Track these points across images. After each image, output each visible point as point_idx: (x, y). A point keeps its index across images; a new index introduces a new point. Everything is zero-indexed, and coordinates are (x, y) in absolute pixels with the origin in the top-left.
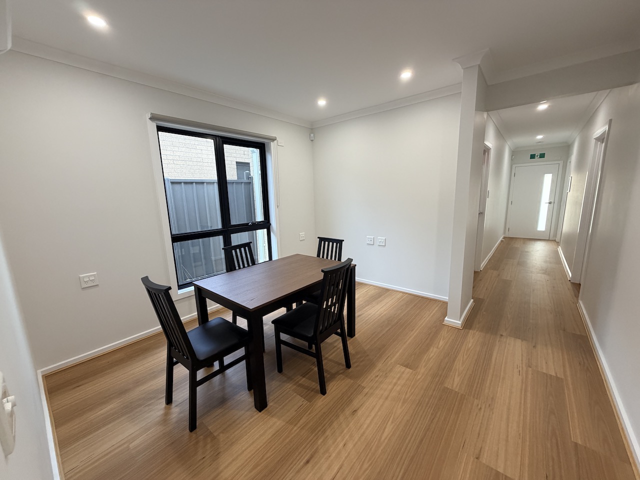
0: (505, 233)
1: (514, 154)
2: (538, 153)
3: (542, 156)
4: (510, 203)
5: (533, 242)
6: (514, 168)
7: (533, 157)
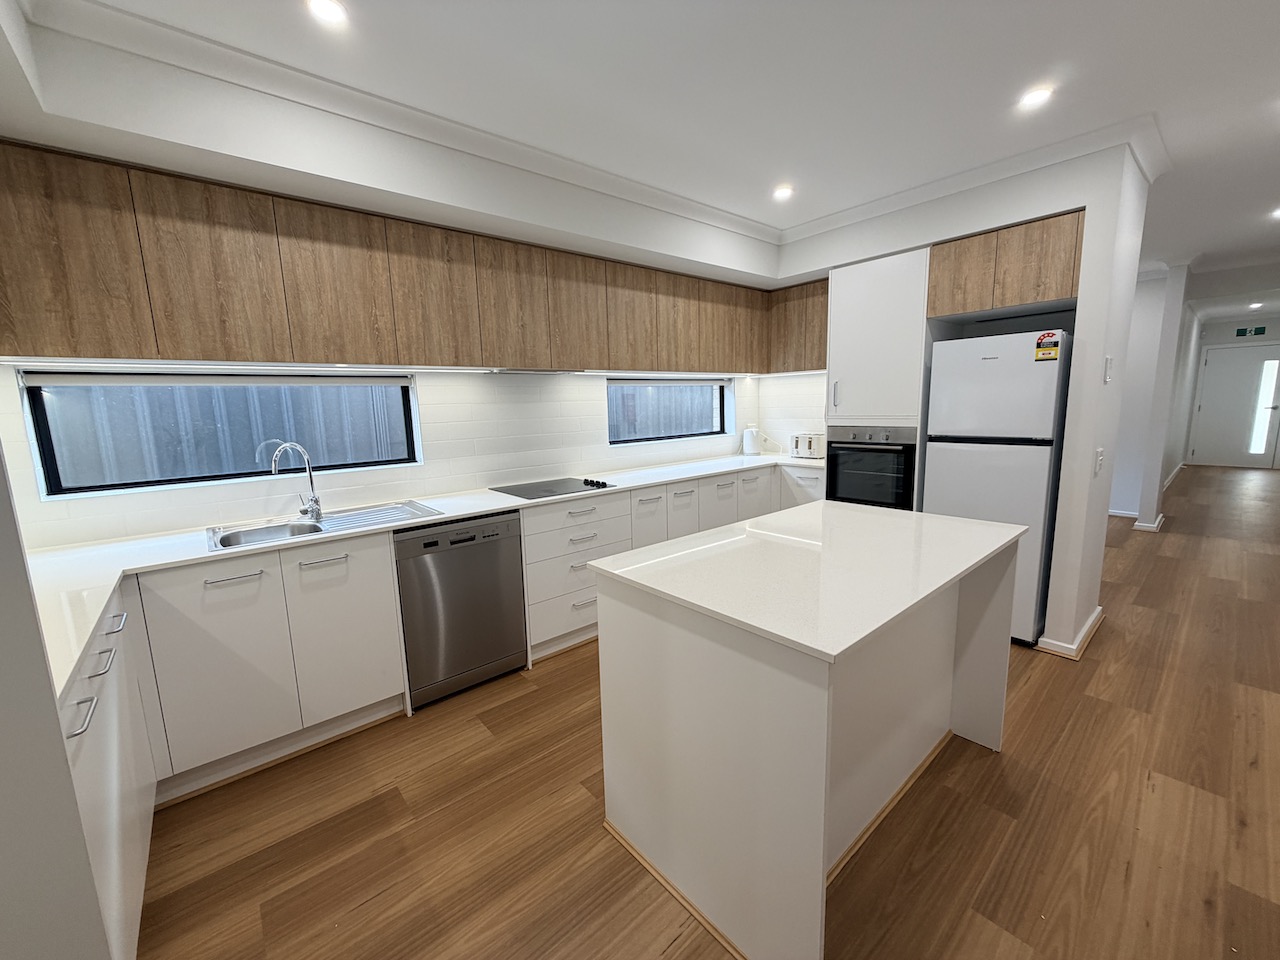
0: (1185, 458)
1: (1205, 328)
2: (1251, 327)
3: (1260, 331)
4: (1196, 408)
5: (1241, 472)
6: (1204, 349)
7: (1241, 333)
